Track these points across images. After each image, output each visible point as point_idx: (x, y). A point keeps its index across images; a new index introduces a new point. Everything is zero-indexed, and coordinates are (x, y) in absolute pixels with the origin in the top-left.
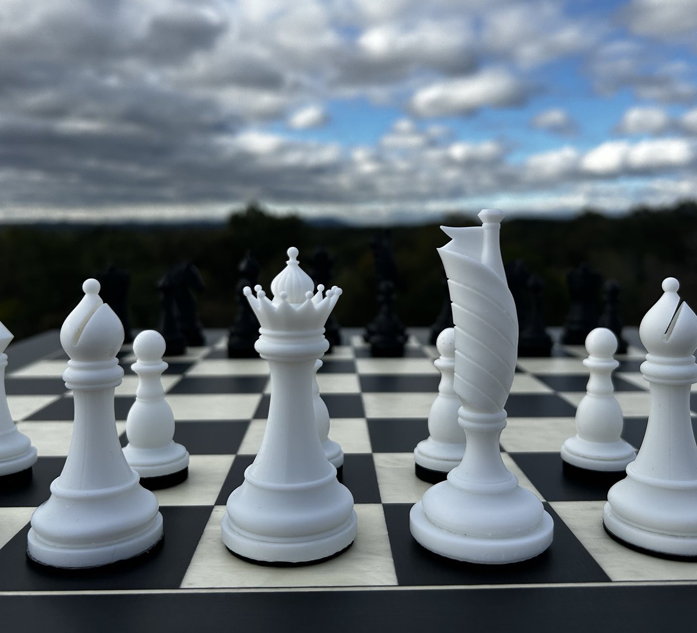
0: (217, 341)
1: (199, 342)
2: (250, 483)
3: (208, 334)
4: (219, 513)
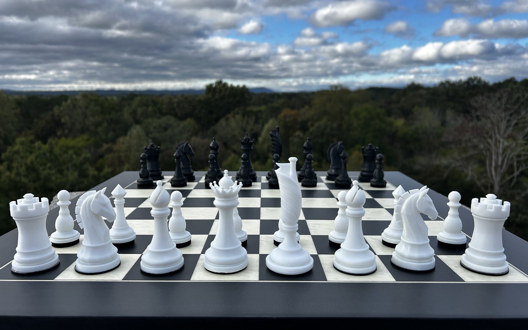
0: (200, 178)
1: (192, 179)
2: (212, 247)
3: (196, 174)
4: (202, 256)
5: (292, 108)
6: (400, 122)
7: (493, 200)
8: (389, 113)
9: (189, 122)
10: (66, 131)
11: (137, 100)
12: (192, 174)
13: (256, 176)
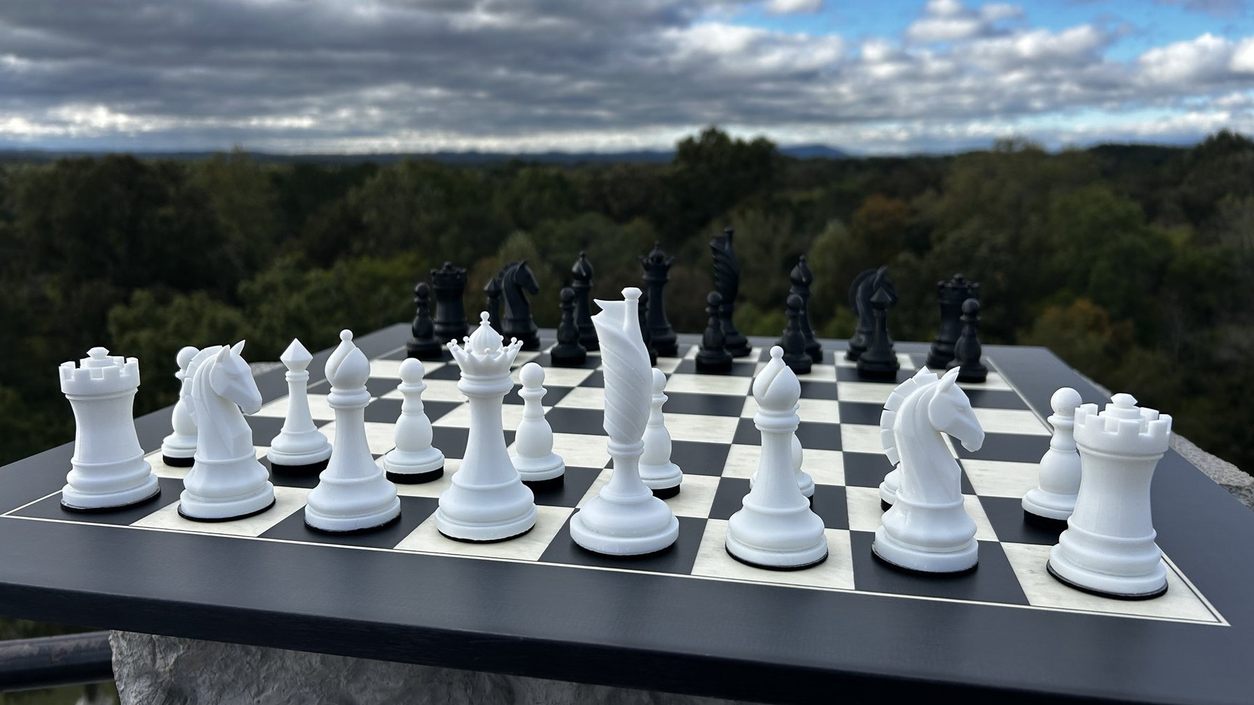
1: (534, 346)
5: (891, 193)
6: (1180, 235)
7: (1127, 408)
8: (1152, 212)
9: (639, 226)
10: (372, 243)
11: (524, 172)
12: (534, 333)
13: (676, 343)
